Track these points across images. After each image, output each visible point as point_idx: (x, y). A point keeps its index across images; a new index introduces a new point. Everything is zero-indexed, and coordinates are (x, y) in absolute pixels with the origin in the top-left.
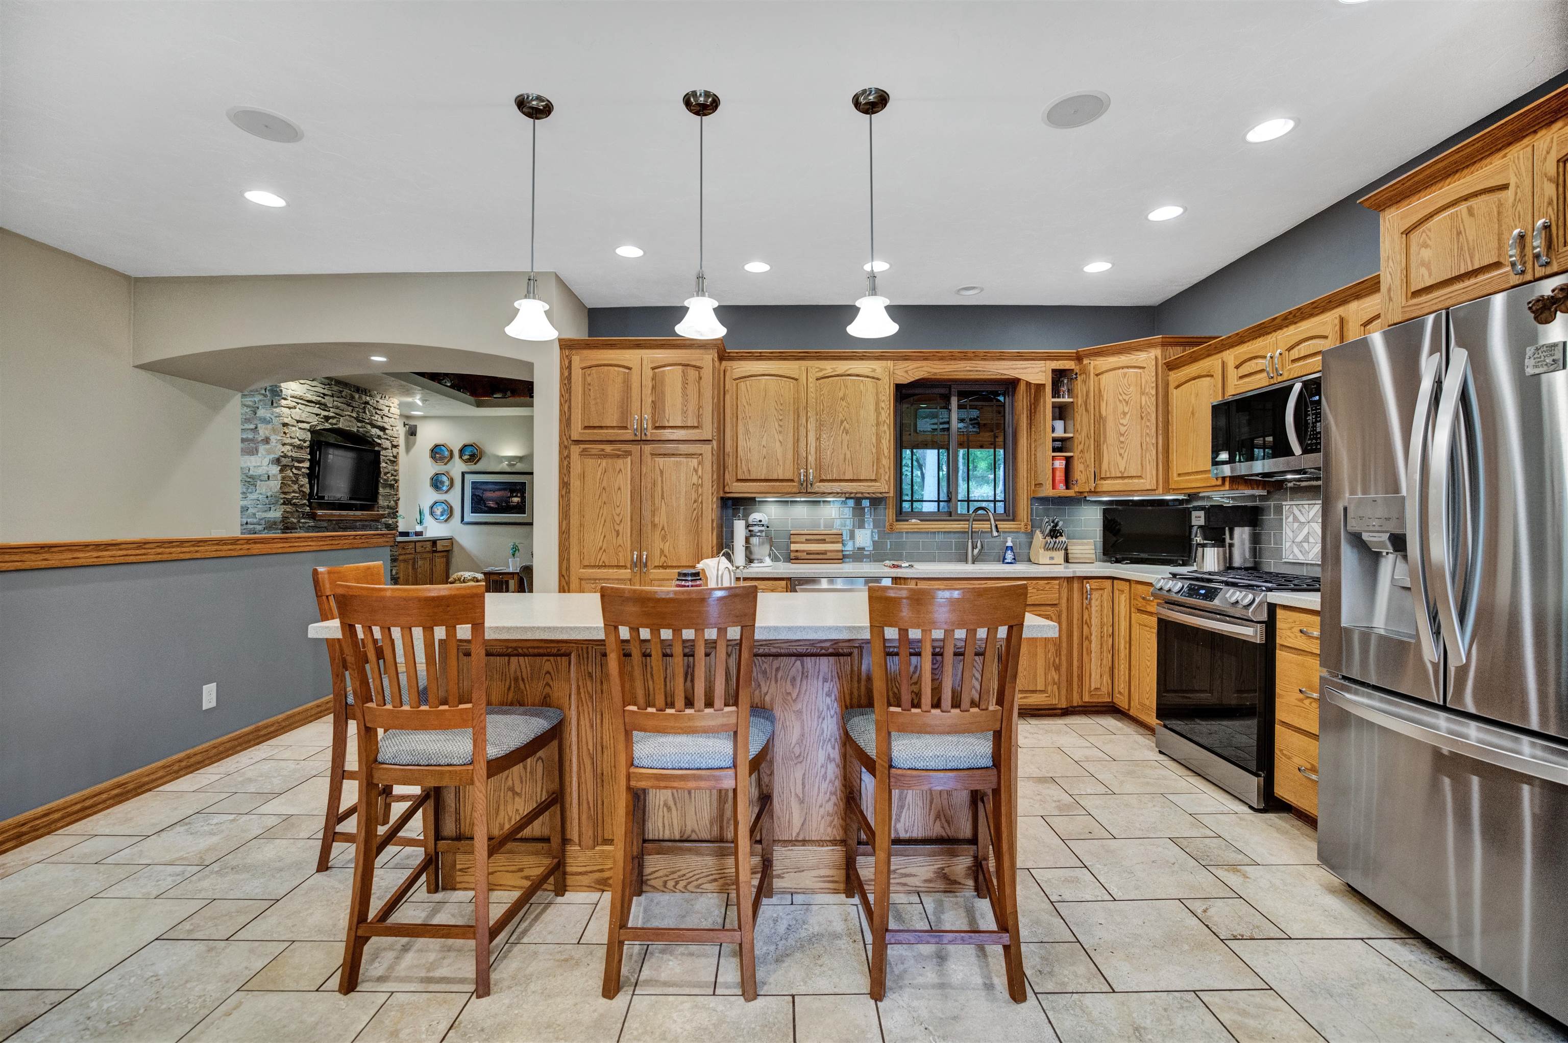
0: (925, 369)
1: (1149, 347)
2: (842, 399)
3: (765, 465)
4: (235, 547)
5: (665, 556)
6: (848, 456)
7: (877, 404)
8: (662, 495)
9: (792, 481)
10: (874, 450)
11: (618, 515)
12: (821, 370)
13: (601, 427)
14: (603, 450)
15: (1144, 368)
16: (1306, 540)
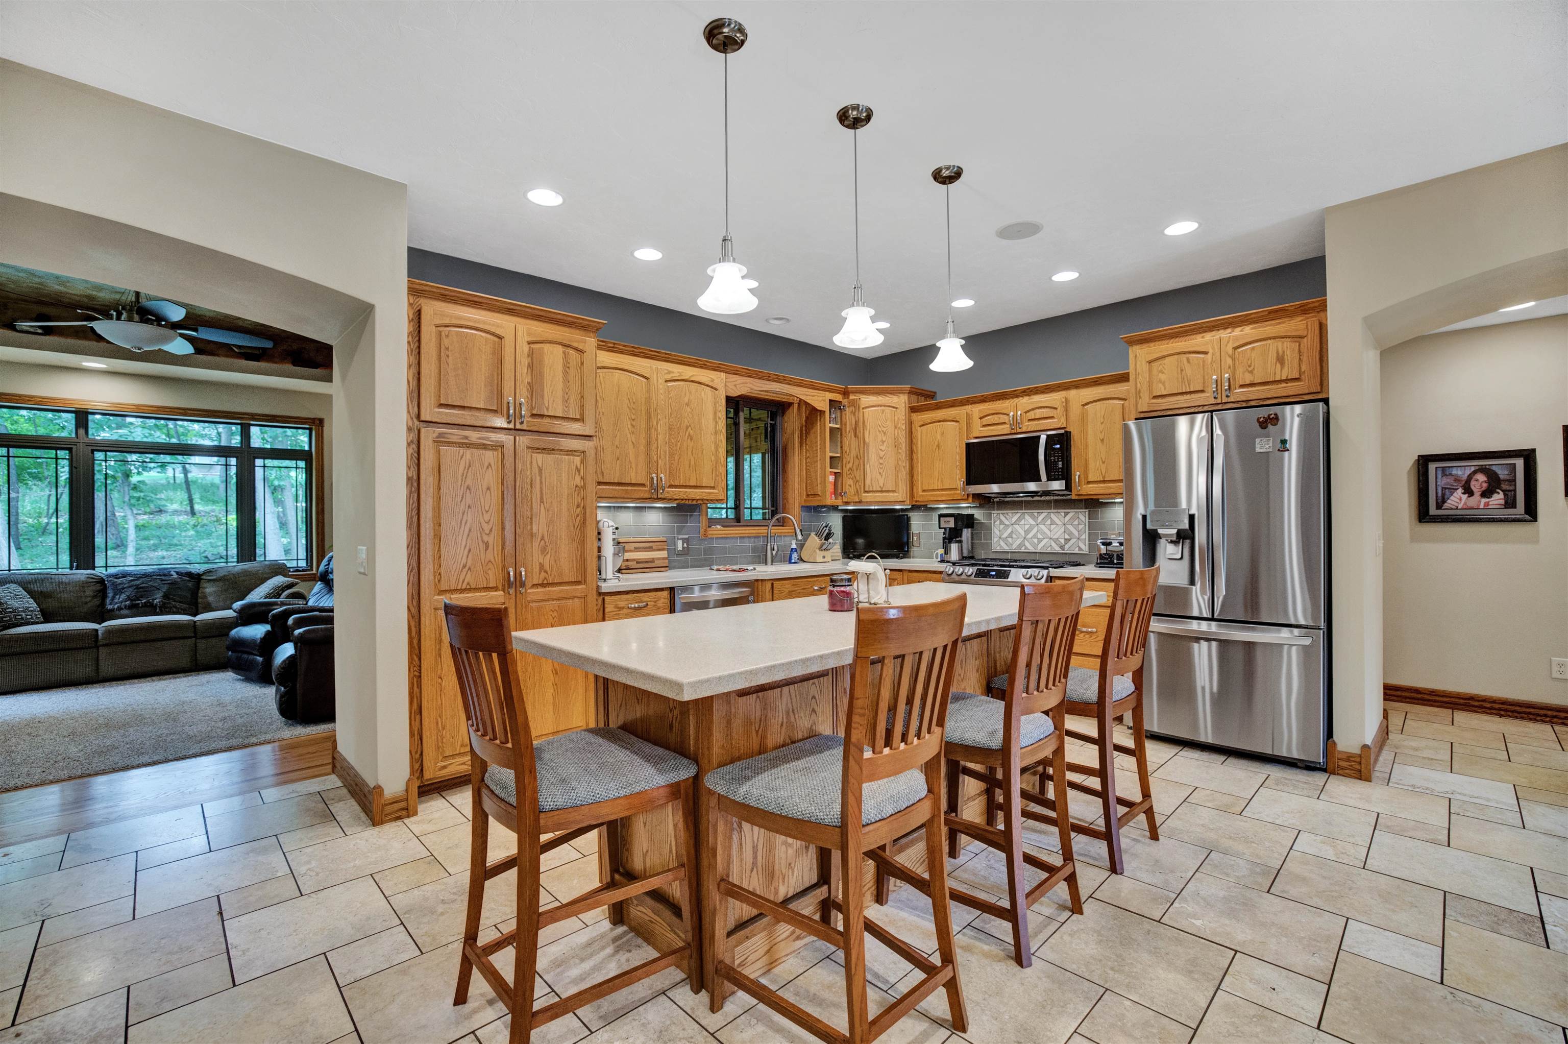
0: (748, 385)
1: (900, 393)
2: (687, 405)
3: (618, 468)
5: (546, 572)
6: (693, 463)
7: (715, 413)
8: (542, 498)
9: (643, 485)
10: (713, 458)
12: (669, 372)
14: (466, 438)
15: (897, 408)
16: (1010, 536)
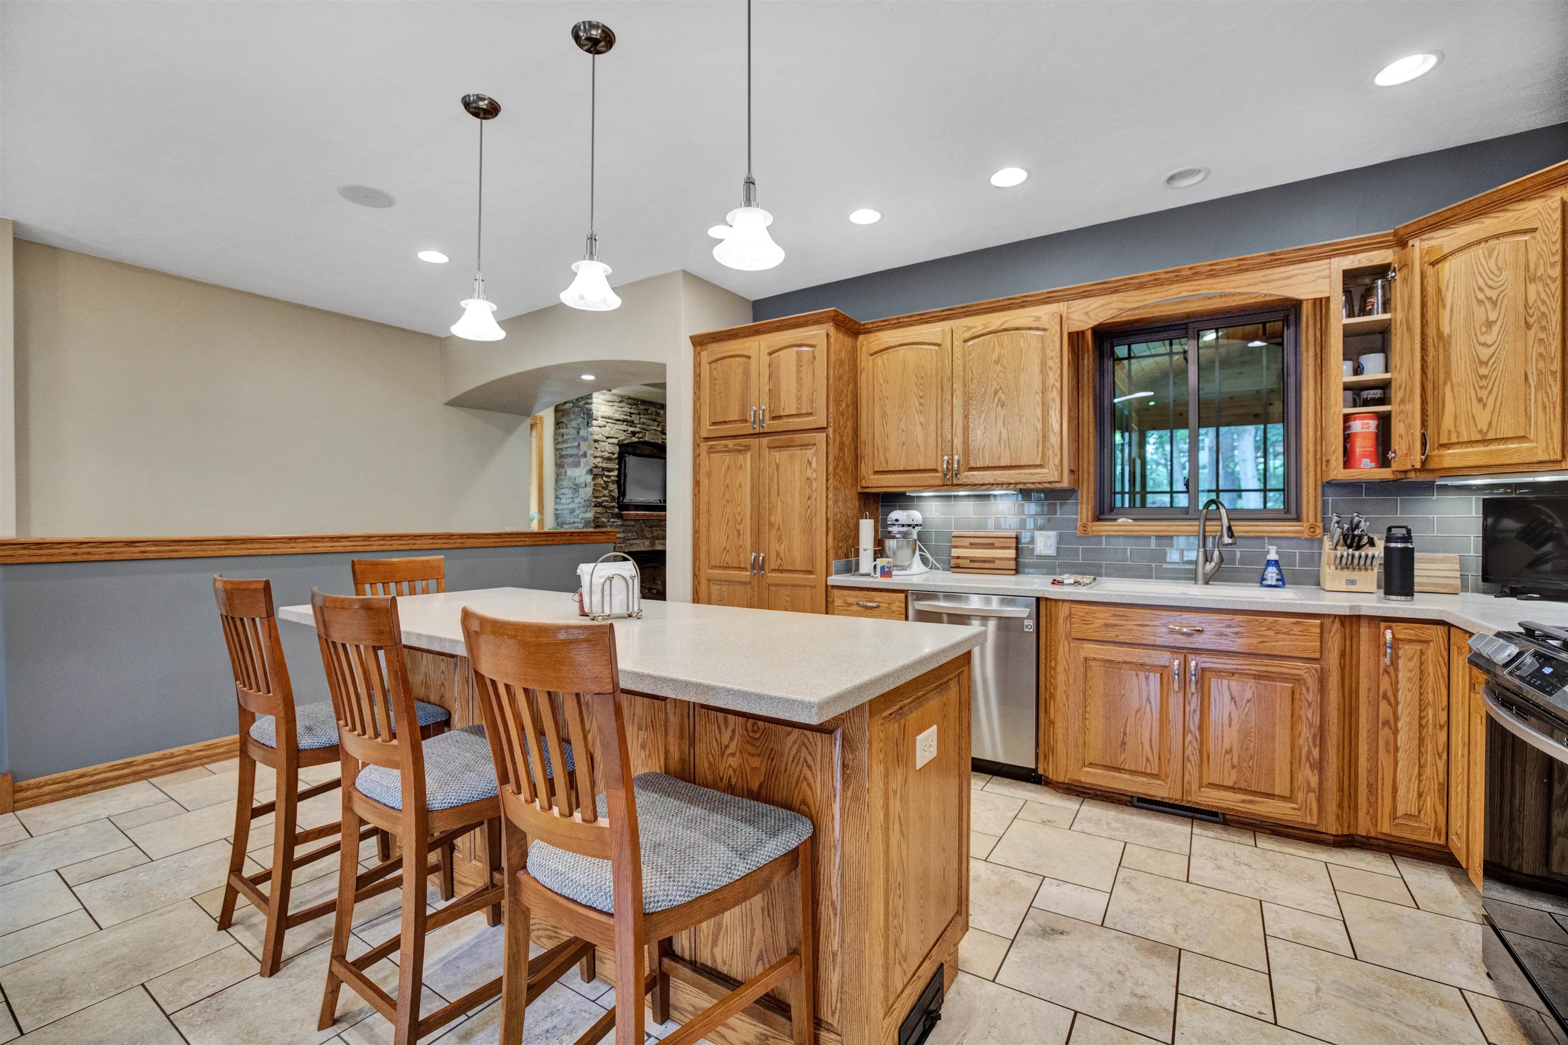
0: (1114, 305)
1: (1541, 190)
2: (996, 362)
3: (904, 452)
4: (449, 541)
5: (781, 559)
6: (1005, 435)
7: (1043, 364)
8: (778, 492)
9: (935, 470)
10: (1039, 426)
11: (739, 514)
12: (969, 328)
13: (725, 422)
14: (726, 446)
15: (1534, 230)
